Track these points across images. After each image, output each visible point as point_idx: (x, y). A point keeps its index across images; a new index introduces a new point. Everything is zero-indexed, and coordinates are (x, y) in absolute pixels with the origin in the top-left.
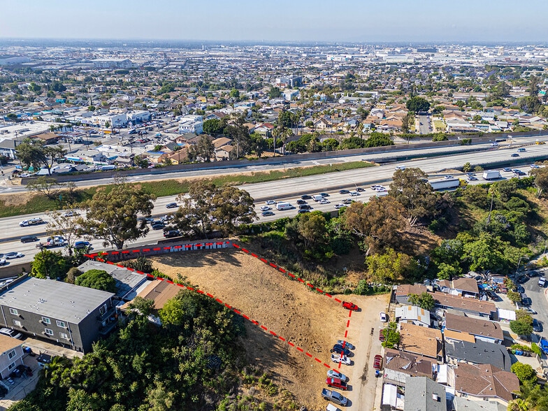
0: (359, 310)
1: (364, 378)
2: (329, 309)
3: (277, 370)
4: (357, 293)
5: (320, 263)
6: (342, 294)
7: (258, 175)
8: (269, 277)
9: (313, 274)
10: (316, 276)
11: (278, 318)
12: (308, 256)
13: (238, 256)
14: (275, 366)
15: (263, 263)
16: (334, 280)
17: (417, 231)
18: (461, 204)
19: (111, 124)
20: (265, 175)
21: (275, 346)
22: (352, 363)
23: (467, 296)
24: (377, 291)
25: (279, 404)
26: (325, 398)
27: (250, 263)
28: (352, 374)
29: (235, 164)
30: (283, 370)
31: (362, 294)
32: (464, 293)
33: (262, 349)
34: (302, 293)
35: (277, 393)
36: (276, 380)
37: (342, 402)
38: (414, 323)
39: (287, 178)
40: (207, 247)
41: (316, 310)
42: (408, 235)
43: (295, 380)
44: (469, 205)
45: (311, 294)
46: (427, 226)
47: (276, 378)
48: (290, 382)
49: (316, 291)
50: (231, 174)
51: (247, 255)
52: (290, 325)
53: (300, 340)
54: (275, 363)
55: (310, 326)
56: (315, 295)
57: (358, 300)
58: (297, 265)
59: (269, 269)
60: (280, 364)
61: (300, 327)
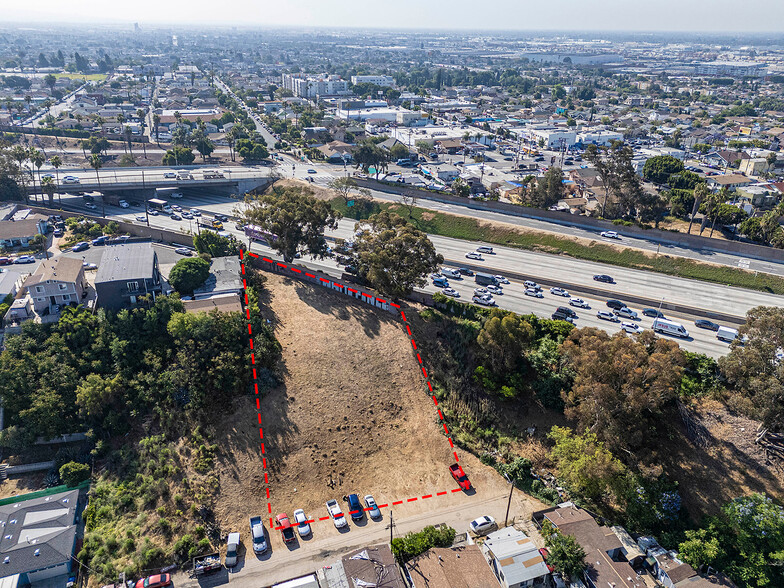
1: (326, 554)
2: (427, 458)
3: (237, 455)
4: (501, 470)
5: (490, 397)
6: (478, 457)
9: (461, 403)
10: (465, 412)
11: (330, 416)
13: (386, 326)
14: (244, 451)
15: (411, 352)
16: (488, 433)
21: (279, 436)
22: (344, 529)
24: (536, 490)
25: (192, 483)
27: (394, 340)
28: (326, 535)
29: (586, 224)
30: (250, 463)
33: (254, 426)
34: (422, 416)
35: (204, 473)
36: (223, 462)
41: (408, 447)
43: (247, 484)
45: (431, 426)
47: (226, 461)
48: (236, 477)
49: (443, 427)
51: (400, 331)
52: (336, 434)
53: (325, 456)
54: (249, 450)
55: (368, 454)
56: (435, 431)
57: (490, 481)
58: (450, 379)
59: (412, 362)
60: (256, 455)
61: (349, 446)
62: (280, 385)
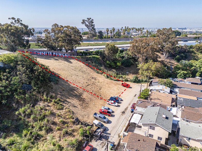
0: (131, 88)
1: (123, 113)
2: (113, 86)
3: (68, 100)
4: (131, 81)
5: (114, 68)
6: (123, 81)
8: (86, 70)
10: (110, 73)
11: (82, 83)
12: (108, 64)
13: (72, 61)
14: (69, 98)
15: (84, 65)
16: (120, 76)
17: (168, 61)
18: (193, 52)
21: (74, 91)
22: (118, 106)
24: (142, 82)
25: (61, 114)
26: (95, 118)
27: (77, 63)
28: (117, 110)
31: (134, 82)
33: (64, 90)
34: (102, 78)
35: (62, 109)
36: (65, 103)
37: (105, 120)
38: (159, 92)
40: (57, 54)
41: (106, 85)
43: (79, 107)
44: (197, 53)
46: (173, 59)
47: (66, 103)
48: (74, 106)
49: (109, 79)
51: (76, 61)
52: (88, 87)
54: (70, 97)
55: (100, 89)
56: (108, 80)
58: (102, 68)
59: (87, 67)
60: (73, 98)
61: (94, 89)
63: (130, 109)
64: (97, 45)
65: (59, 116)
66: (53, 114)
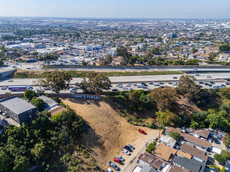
0: (146, 134)
1: (132, 162)
2: (132, 131)
3: (93, 149)
4: (148, 127)
5: (136, 112)
6: (141, 126)
7: (128, 72)
8: (111, 113)
9: (130, 115)
10: (132, 117)
11: (106, 130)
13: (101, 103)
14: (94, 147)
15: (111, 107)
16: (140, 120)
17: (189, 105)
18: (218, 96)
19: (86, 49)
20: (130, 73)
21: (98, 140)
22: (130, 155)
23: (202, 138)
24: (158, 128)
25: (87, 162)
26: (110, 165)
27: (105, 106)
28: (128, 159)
30: (97, 150)
31: (150, 128)
32: (200, 137)
33: (91, 140)
34: (123, 122)
35: (88, 158)
36: (91, 153)
37: (116, 168)
38: (166, 144)
39: (140, 75)
40: (90, 97)
41: (126, 130)
42: (183, 106)
43: (100, 155)
44: (222, 97)
45: (127, 123)
46: (195, 103)
48: (97, 155)
49: (130, 123)
50: (116, 71)
51: (105, 103)
52: (110, 134)
53: (111, 140)
54: (94, 146)
55: (119, 136)
56: (128, 124)
57: (147, 130)
58: (125, 111)
59: (112, 110)
60: (97, 147)
61: (114, 135)
62: (89, 127)
63: (137, 159)
64: (128, 74)
65: (86, 163)
66: (82, 162)
